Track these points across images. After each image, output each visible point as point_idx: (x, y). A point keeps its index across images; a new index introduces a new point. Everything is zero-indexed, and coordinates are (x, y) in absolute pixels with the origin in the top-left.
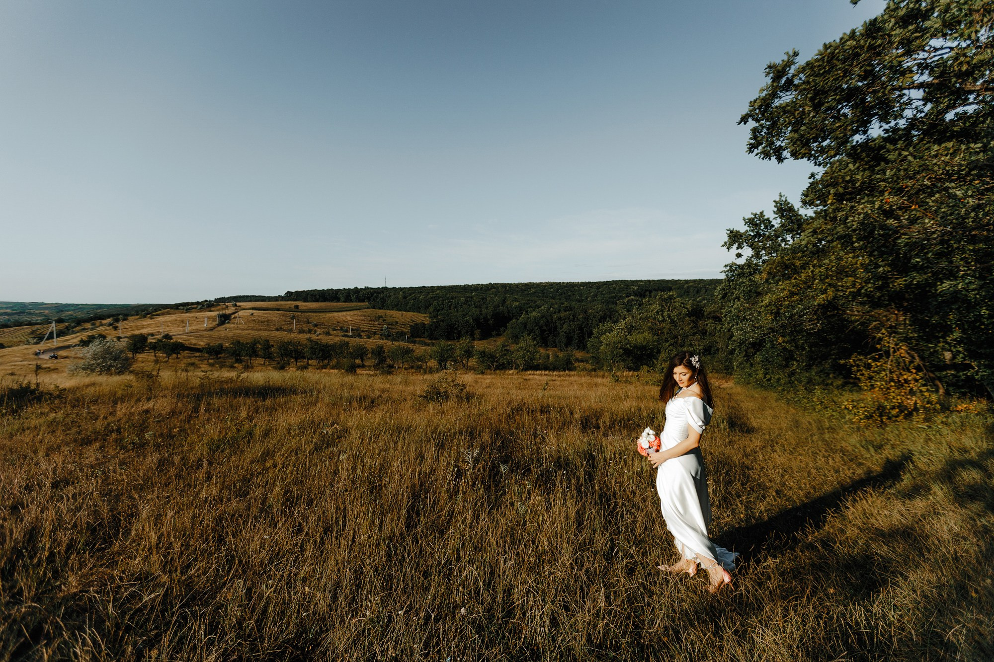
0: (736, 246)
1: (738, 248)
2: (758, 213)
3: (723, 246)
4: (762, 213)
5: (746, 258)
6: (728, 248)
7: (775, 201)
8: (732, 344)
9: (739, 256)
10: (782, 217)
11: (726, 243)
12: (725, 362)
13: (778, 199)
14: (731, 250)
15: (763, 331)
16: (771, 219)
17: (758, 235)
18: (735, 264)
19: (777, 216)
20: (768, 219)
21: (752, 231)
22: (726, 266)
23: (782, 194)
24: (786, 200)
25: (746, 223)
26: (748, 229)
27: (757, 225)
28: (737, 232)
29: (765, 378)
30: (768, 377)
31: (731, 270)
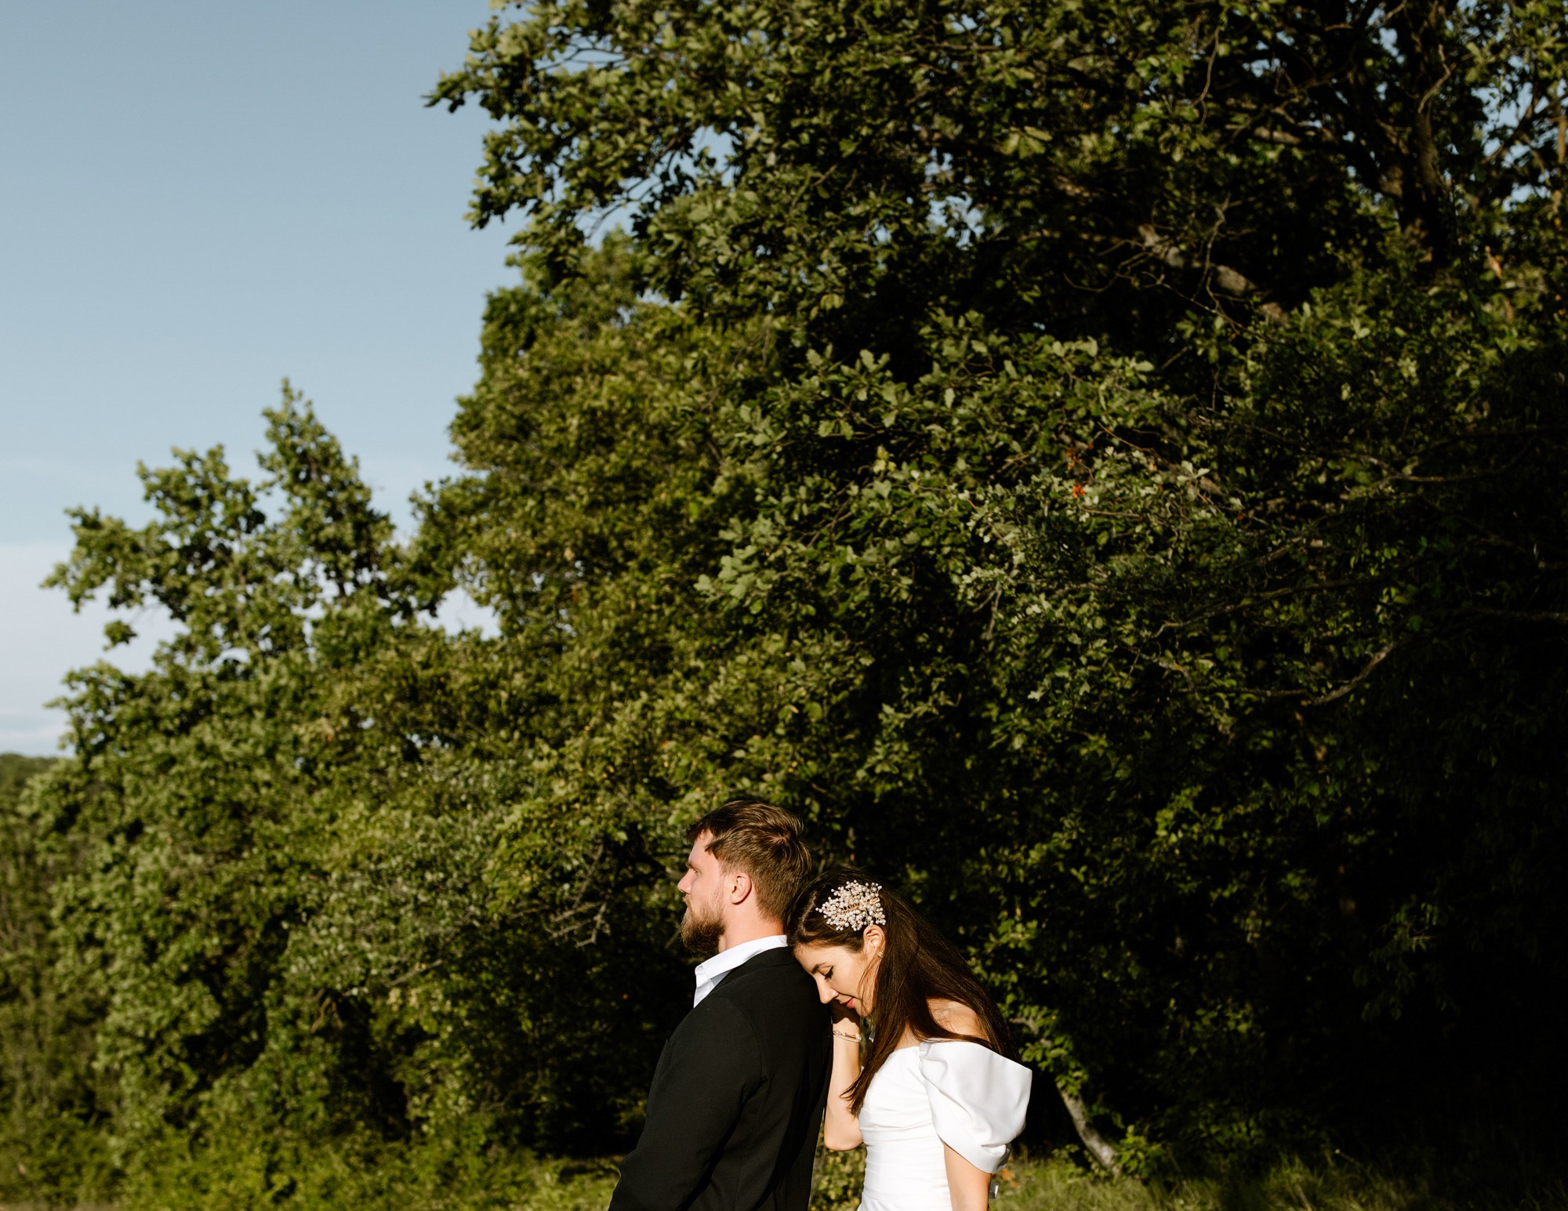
0: (108, 589)
1: (115, 602)
2: (202, 454)
3: (52, 583)
4: (215, 454)
5: (152, 648)
6: (76, 599)
7: (268, 414)
8: (112, 1050)
9: (121, 634)
10: (295, 483)
11: (63, 572)
12: (44, 1145)
13: (277, 405)
14: (87, 606)
15: (396, 951)
16: (251, 488)
17: (197, 550)
18: (115, 673)
19: (270, 477)
20: (242, 489)
21: (177, 528)
22: (72, 678)
23: (295, 387)
24: (311, 417)
25: (151, 490)
26: (160, 517)
27: (195, 504)
28: (119, 528)
29: (269, 1185)
30: (280, 1181)
31: (98, 700)
